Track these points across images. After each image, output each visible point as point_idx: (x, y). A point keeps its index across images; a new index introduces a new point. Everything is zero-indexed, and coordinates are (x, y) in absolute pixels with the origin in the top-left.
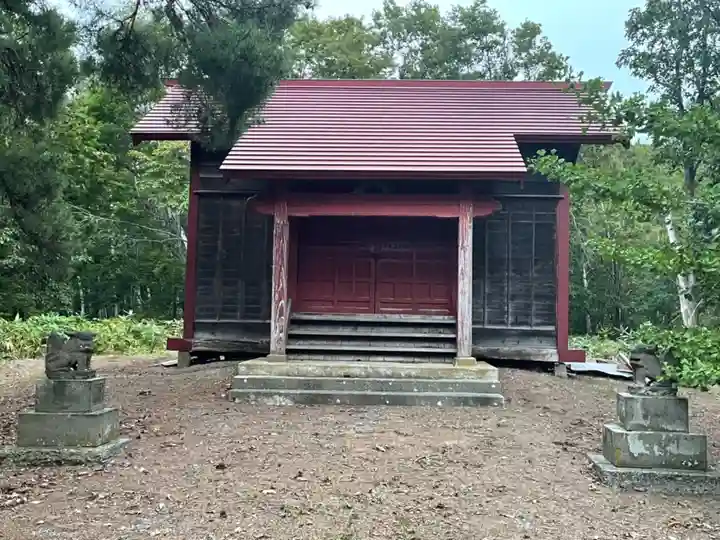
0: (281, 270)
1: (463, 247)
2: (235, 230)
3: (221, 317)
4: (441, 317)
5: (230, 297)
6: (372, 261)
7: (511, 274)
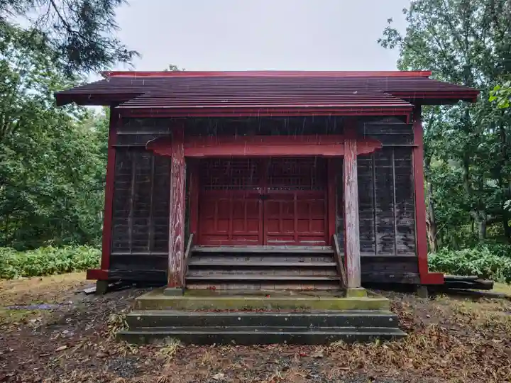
0: (177, 207)
1: (349, 183)
2: (147, 177)
3: (133, 250)
4: (320, 248)
5: (141, 233)
6: (260, 201)
7: (378, 210)
